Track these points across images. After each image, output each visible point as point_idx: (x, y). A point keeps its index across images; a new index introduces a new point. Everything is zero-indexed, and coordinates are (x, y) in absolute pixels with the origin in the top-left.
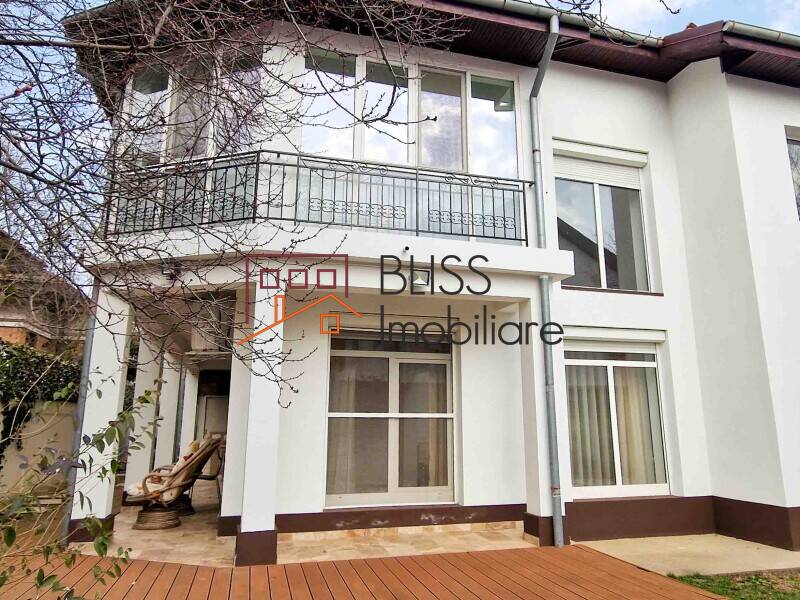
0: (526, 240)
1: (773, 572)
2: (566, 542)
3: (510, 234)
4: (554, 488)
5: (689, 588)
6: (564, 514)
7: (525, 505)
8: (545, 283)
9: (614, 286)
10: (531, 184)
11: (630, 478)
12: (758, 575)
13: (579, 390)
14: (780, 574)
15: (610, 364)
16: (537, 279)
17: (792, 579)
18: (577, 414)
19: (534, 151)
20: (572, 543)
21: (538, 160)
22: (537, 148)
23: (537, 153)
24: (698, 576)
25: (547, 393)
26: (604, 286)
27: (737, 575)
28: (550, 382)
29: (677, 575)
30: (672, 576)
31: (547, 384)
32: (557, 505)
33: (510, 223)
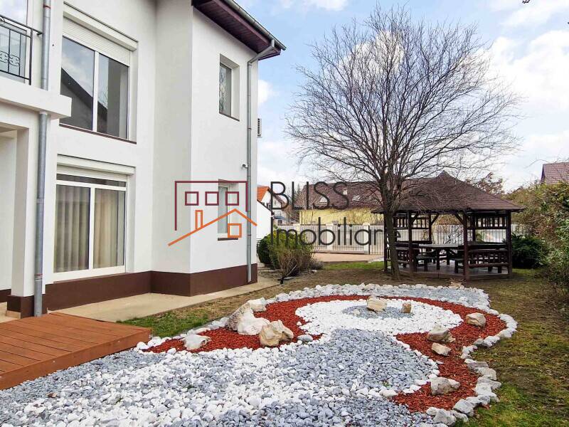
0: (30, 79)
1: (178, 309)
2: (44, 312)
3: (15, 70)
4: (37, 274)
5: (130, 326)
6: (44, 292)
7: (10, 290)
8: (44, 118)
9: (103, 131)
10: (39, 33)
11: (99, 263)
12: (170, 312)
13: (67, 205)
14: (181, 310)
15: (93, 186)
16: (38, 113)
17: (187, 311)
18: (63, 222)
19: (45, 6)
20: (49, 312)
21: (47, 14)
22: (48, 5)
23: (47, 9)
24: (136, 319)
25: (38, 205)
26: (95, 129)
27: (159, 314)
28: (41, 196)
29: (122, 320)
30: (119, 322)
31: (38, 197)
32: (39, 287)
33: (14, 61)
